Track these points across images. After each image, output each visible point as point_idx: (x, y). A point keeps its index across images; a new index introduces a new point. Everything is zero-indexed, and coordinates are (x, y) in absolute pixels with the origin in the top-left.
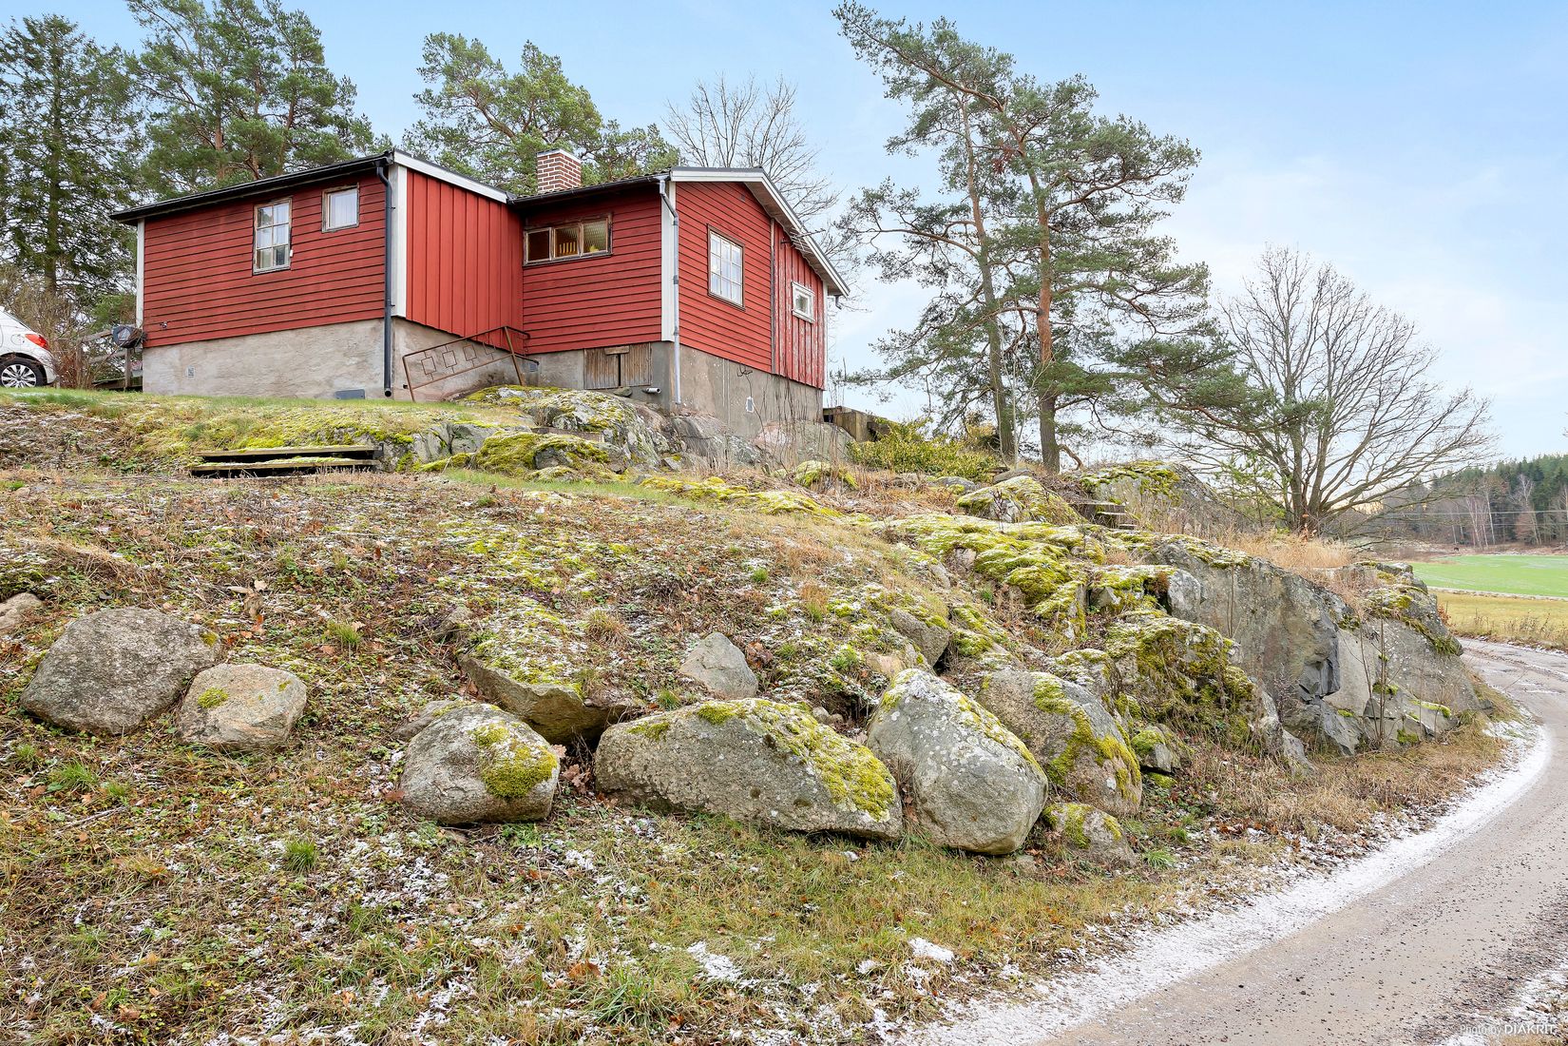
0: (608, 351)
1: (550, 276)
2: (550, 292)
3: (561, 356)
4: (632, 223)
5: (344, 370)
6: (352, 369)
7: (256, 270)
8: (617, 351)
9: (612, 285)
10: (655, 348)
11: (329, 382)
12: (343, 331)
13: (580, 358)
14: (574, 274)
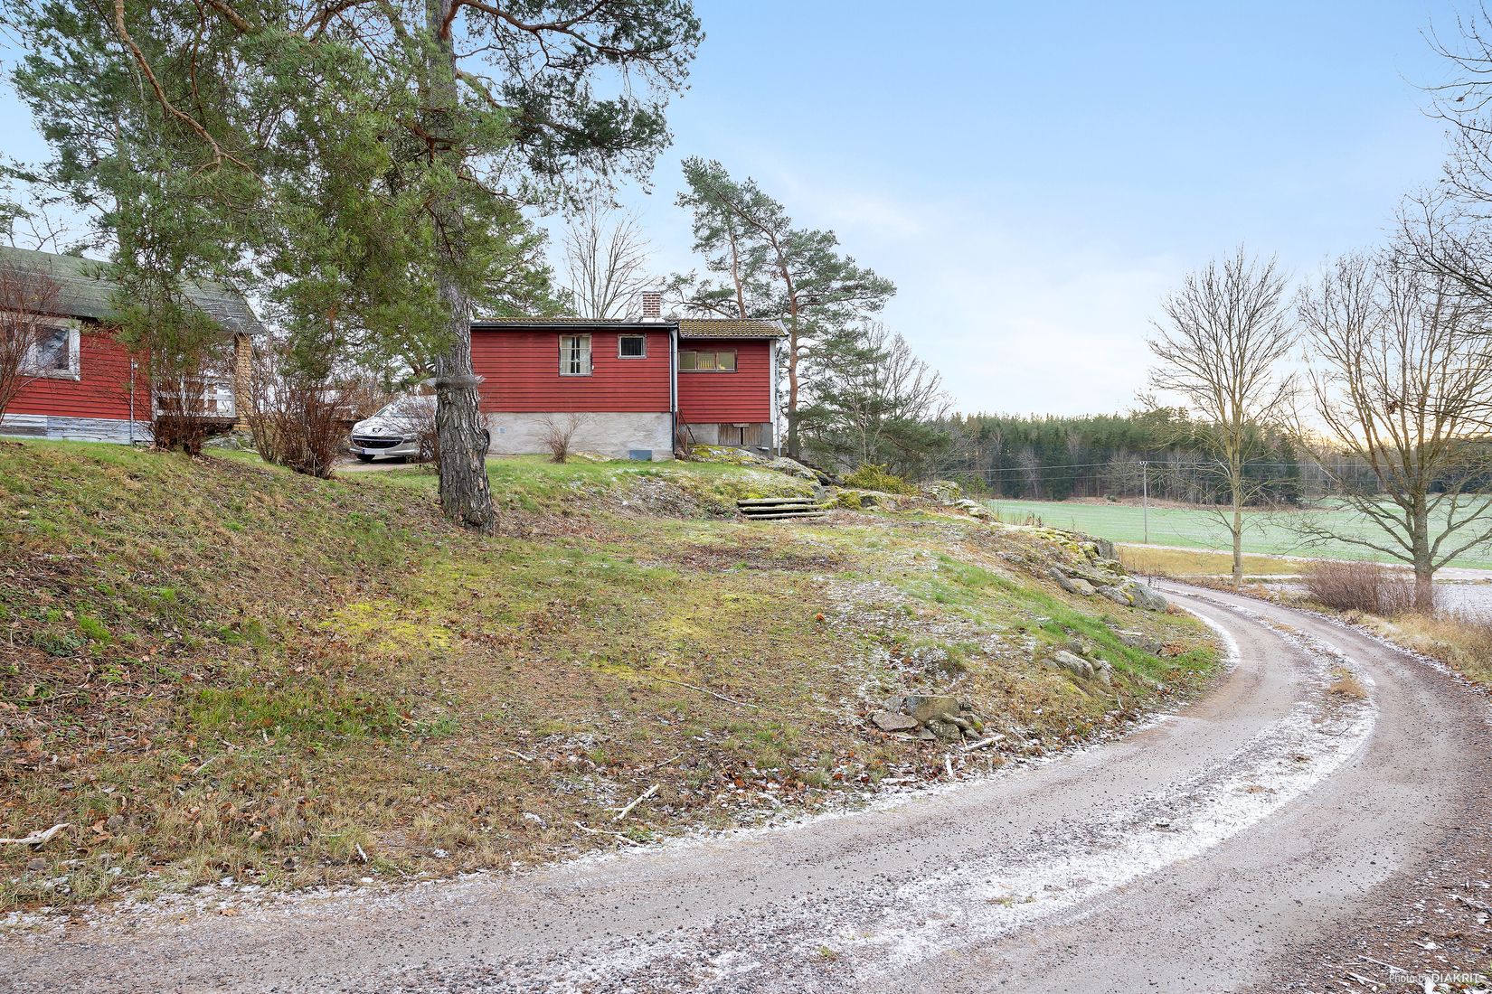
0: (735, 425)
1: (695, 380)
2: (696, 389)
3: (703, 426)
4: (751, 357)
5: (634, 438)
6: (641, 438)
7: (562, 374)
8: (741, 425)
9: (737, 389)
10: (765, 425)
11: (624, 444)
12: (634, 417)
13: (716, 428)
14: (712, 380)
